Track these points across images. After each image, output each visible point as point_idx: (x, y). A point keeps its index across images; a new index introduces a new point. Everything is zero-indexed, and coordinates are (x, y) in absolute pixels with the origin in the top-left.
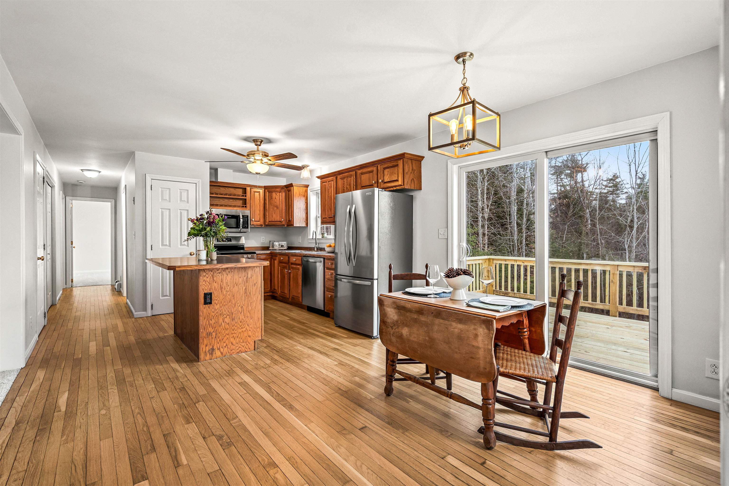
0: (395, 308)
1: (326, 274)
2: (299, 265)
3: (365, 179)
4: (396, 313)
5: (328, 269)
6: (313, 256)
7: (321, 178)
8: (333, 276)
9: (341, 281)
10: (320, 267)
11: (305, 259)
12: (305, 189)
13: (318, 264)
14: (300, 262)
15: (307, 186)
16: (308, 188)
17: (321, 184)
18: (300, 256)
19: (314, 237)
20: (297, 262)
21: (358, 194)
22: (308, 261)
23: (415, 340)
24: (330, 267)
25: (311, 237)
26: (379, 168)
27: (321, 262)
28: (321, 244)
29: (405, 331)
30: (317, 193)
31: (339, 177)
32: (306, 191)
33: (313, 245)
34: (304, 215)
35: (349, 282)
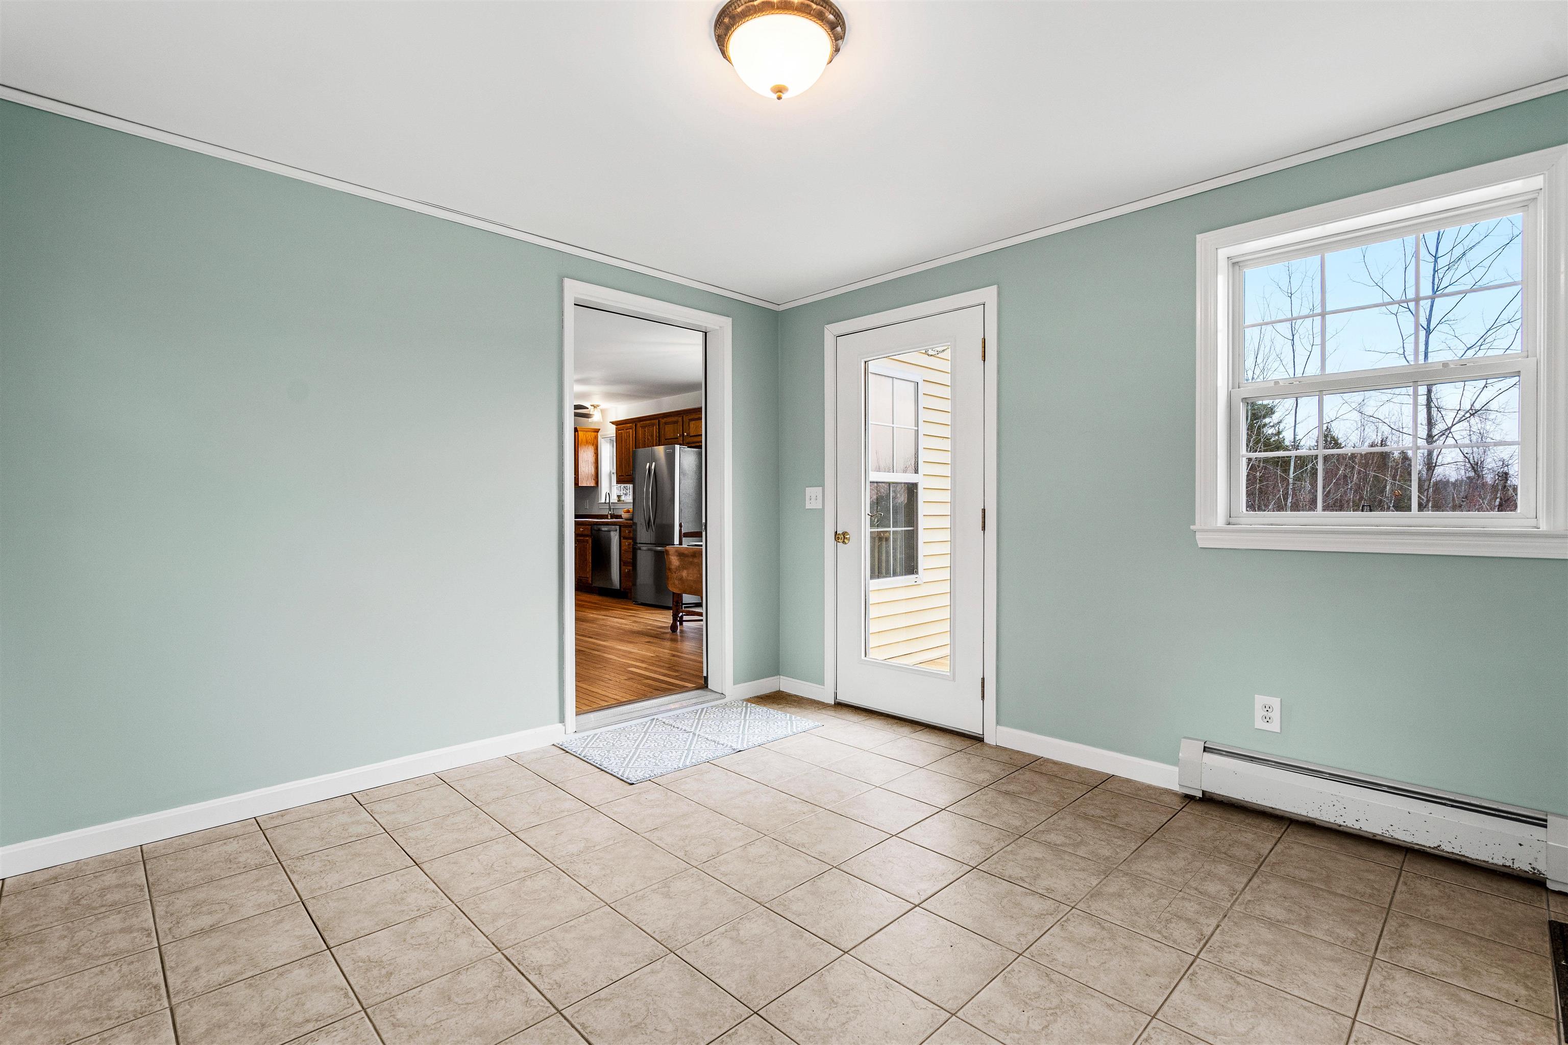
0: (677, 556)
1: (623, 544)
2: (587, 536)
3: (669, 431)
4: (678, 560)
5: (625, 538)
6: (607, 524)
7: (616, 423)
8: (631, 546)
9: (640, 549)
10: (615, 537)
11: (595, 527)
12: (594, 434)
13: (612, 534)
14: (589, 533)
15: (597, 431)
16: (599, 434)
17: (616, 431)
18: (588, 525)
19: (608, 501)
20: (586, 533)
21: (660, 450)
22: (599, 530)
23: (691, 578)
24: (627, 535)
25: (603, 501)
26: (684, 419)
27: (616, 530)
28: (617, 510)
29: (684, 574)
30: (611, 441)
31: (639, 425)
32: (596, 438)
33: (605, 512)
34: (593, 471)
35: (649, 550)
